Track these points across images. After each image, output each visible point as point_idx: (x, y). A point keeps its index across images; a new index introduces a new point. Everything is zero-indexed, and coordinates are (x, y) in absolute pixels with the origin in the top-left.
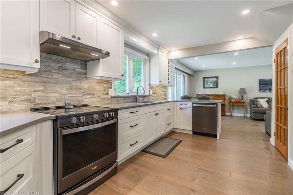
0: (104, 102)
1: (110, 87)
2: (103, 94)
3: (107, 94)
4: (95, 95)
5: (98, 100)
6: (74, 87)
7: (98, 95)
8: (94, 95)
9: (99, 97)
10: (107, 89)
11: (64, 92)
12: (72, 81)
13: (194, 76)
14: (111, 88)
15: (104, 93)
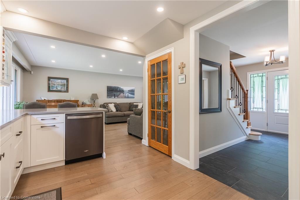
13: (32, 73)
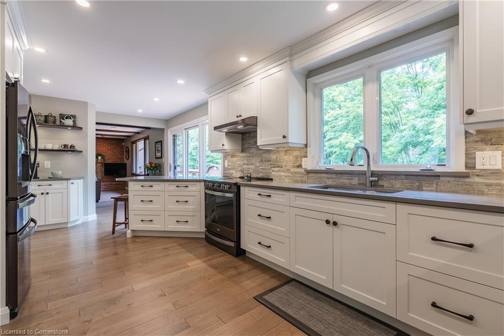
0: (295, 178)
1: (304, 155)
2: (293, 167)
3: (300, 166)
4: (284, 167)
5: (287, 174)
6: (264, 159)
7: (287, 168)
8: (282, 167)
9: (288, 170)
10: (299, 159)
11: (258, 164)
12: (263, 153)
14: (306, 157)
15: (295, 165)
